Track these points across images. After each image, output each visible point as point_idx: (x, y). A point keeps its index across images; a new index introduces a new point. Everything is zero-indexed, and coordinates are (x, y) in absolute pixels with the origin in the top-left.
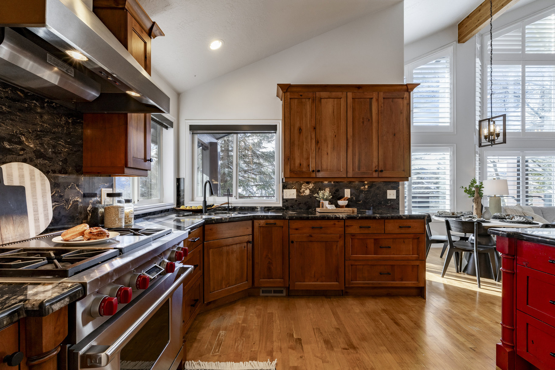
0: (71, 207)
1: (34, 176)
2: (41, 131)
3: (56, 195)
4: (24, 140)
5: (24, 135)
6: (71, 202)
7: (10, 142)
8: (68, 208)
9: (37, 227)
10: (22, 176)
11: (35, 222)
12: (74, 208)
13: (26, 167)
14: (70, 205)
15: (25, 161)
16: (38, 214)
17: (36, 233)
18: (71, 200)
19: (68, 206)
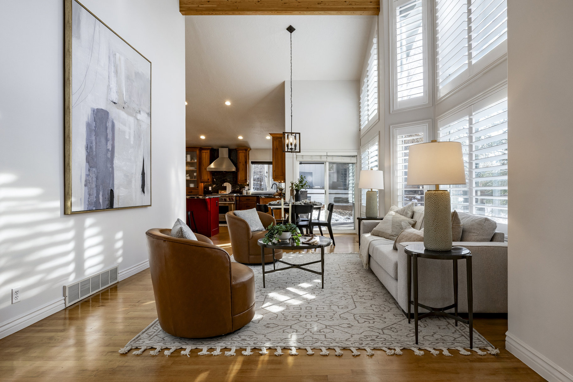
2: (231, 177)
4: (228, 179)
7: (226, 180)
15: (228, 182)
17: (228, 193)
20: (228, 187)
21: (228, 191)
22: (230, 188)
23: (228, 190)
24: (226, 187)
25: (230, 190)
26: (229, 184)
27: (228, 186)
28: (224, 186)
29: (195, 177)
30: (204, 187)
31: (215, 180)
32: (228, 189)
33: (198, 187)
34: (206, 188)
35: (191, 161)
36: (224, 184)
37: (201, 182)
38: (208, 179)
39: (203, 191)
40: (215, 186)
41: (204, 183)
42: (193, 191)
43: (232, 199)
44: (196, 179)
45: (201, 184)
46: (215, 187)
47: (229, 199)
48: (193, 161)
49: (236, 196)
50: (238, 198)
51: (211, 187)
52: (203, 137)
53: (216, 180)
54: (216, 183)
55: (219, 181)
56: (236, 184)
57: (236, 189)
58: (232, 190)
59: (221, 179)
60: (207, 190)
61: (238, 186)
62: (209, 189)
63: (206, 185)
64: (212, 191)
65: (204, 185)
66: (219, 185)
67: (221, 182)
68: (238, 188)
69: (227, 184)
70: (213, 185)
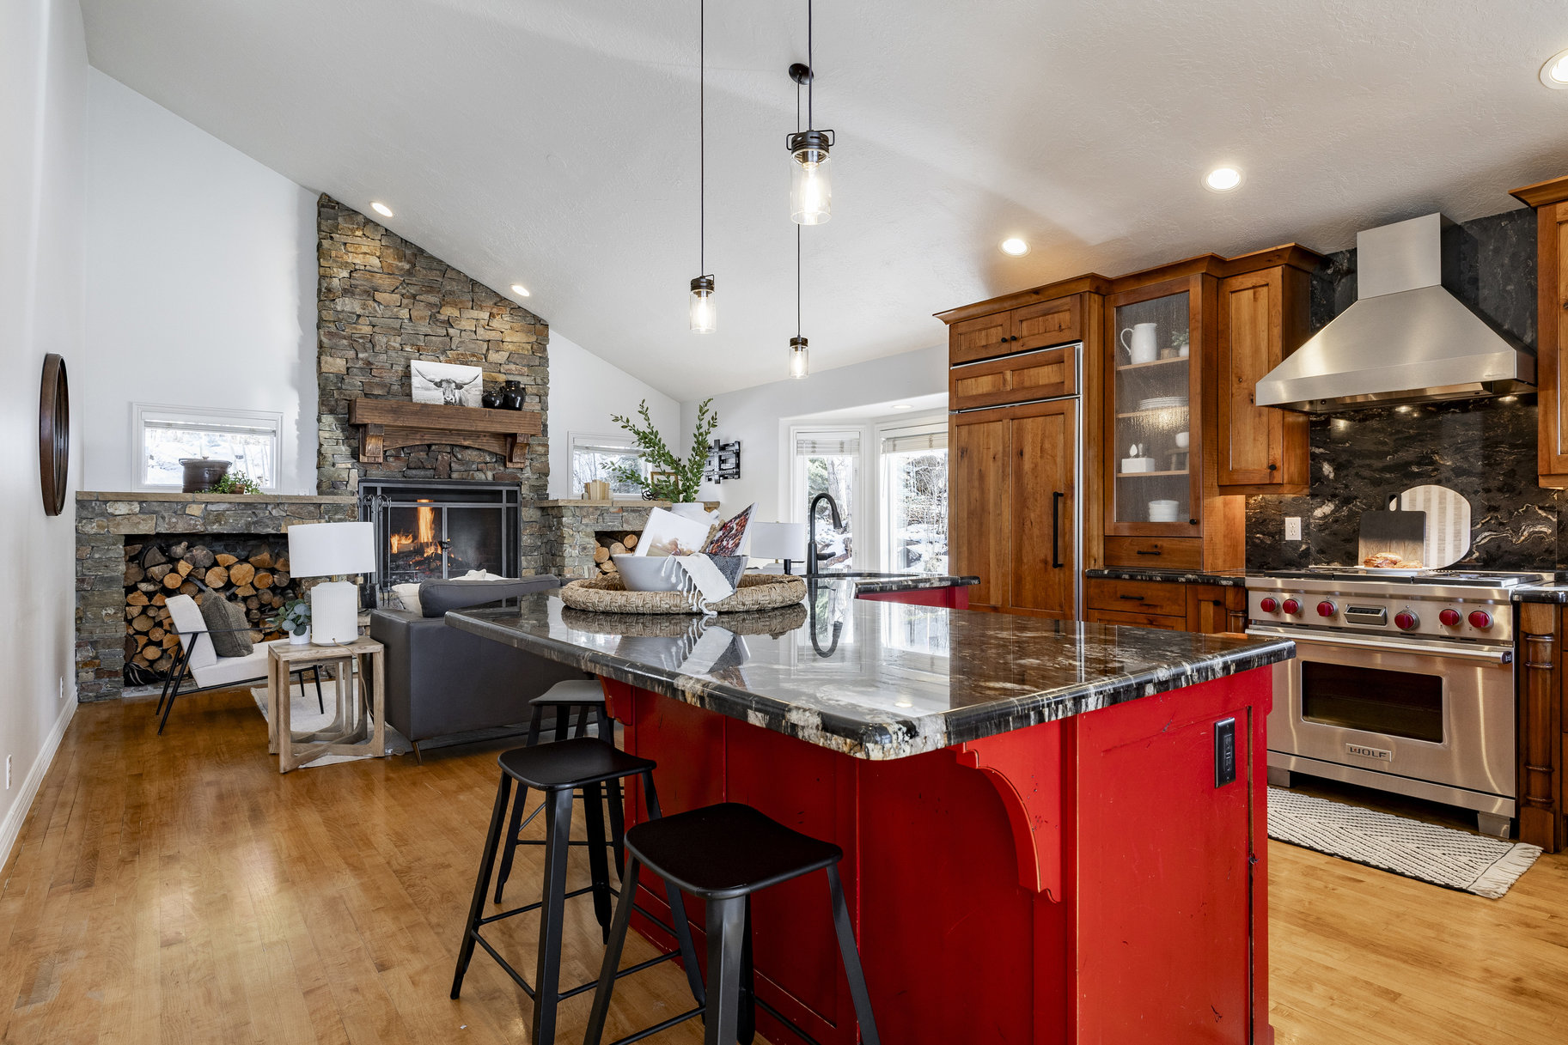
0: (1523, 541)
1: (1445, 499)
2: (1462, 443)
3: (1493, 522)
4: (1438, 458)
5: (1437, 453)
6: (1526, 533)
7: (1419, 464)
8: (1517, 541)
9: (1441, 559)
10: (1428, 501)
11: (1439, 553)
12: (1533, 543)
13: (1435, 489)
14: (1523, 538)
15: (1438, 483)
16: (1444, 544)
17: (1438, 565)
18: (1524, 530)
19: (1519, 538)
20: (1442, 520)
21: (1441, 550)
22: (1457, 522)
23: (1442, 540)
24: (1421, 517)
25: (1455, 545)
26: (1451, 494)
27: (1443, 510)
28: (1405, 507)
29: (1181, 455)
30: (1248, 518)
31: (1327, 469)
32: (1442, 531)
33: (1195, 522)
34: (1263, 529)
35: (1159, 356)
36: (1406, 495)
37: (1226, 489)
38: (1273, 467)
39: (1242, 547)
40: (1327, 509)
41: (1249, 496)
42: (1165, 543)
43: (1480, 621)
44: (1186, 472)
45: (1219, 501)
46: (1325, 517)
47: (1449, 619)
48: (1168, 358)
49: (1519, 606)
50: (1543, 621)
51: (1298, 519)
52: (1224, 178)
53: (1337, 469)
54: (1336, 489)
55: (1365, 478)
56: (1520, 493)
57: (1517, 531)
58: (1483, 542)
59: (1377, 464)
60: (1273, 537)
61: (1540, 512)
62: (1282, 532)
63: (1261, 507)
64: (1308, 549)
65: (1247, 504)
66: (1358, 504)
67: (1376, 483)
68: (1534, 526)
69: (1427, 492)
70: (1316, 508)
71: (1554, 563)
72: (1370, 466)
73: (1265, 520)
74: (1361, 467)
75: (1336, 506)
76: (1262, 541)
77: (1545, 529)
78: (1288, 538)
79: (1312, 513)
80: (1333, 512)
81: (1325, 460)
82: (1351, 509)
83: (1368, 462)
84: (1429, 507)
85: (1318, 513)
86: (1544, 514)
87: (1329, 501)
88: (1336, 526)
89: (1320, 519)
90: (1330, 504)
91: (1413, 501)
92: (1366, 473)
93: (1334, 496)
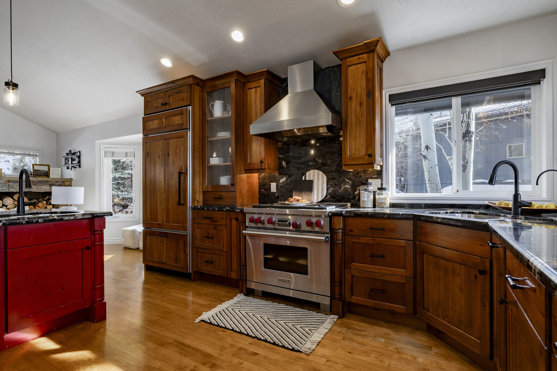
0: (342, 191)
1: (319, 175)
2: (324, 153)
3: (333, 184)
4: (317, 159)
6: (343, 188)
7: (311, 161)
9: (318, 198)
10: (314, 176)
12: (345, 192)
13: (316, 171)
14: (342, 190)
15: (317, 169)
17: (317, 201)
18: (342, 187)
19: (341, 190)
20: (318, 184)
21: (318, 195)
22: (322, 184)
23: (318, 191)
24: (311, 182)
25: (322, 193)
26: (321, 173)
27: (318, 179)
28: (307, 179)
30: (259, 183)
31: (284, 163)
32: (318, 188)
34: (264, 188)
36: (307, 174)
38: (261, 162)
39: (258, 196)
41: (260, 174)
42: (223, 194)
43: (319, 225)
44: (231, 164)
46: (283, 182)
49: (331, 218)
51: (275, 183)
53: (287, 163)
54: (287, 171)
55: (295, 167)
56: (341, 172)
57: (340, 188)
58: (330, 192)
59: (299, 161)
60: (267, 191)
61: (347, 180)
62: (270, 189)
63: (263, 179)
64: (278, 195)
65: (259, 177)
66: (293, 177)
67: (299, 169)
68: (345, 185)
69: (314, 172)
70: (280, 179)
71: (351, 199)
72: (297, 162)
73: (265, 184)
74: (294, 162)
75: (287, 178)
76: (264, 193)
77: (348, 187)
78: (272, 191)
79: (279, 181)
80: (286, 181)
81: (283, 160)
82: (291, 180)
83: (296, 161)
84: (314, 178)
85: (281, 181)
86: (348, 181)
87: (284, 176)
88: (286, 186)
89: (282, 183)
90: (285, 178)
91: (310, 176)
92: (296, 165)
93: (286, 174)
